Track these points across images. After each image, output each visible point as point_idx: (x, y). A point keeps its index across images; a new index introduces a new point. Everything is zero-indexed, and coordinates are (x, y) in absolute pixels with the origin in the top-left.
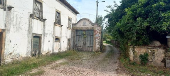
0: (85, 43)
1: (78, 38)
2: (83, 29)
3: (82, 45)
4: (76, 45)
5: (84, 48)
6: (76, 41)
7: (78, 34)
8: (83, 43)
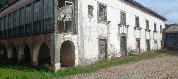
0: (175, 43)
1: (168, 40)
2: (173, 32)
3: (173, 45)
4: (167, 45)
5: (175, 47)
6: (167, 42)
7: (168, 37)
8: (174, 44)
